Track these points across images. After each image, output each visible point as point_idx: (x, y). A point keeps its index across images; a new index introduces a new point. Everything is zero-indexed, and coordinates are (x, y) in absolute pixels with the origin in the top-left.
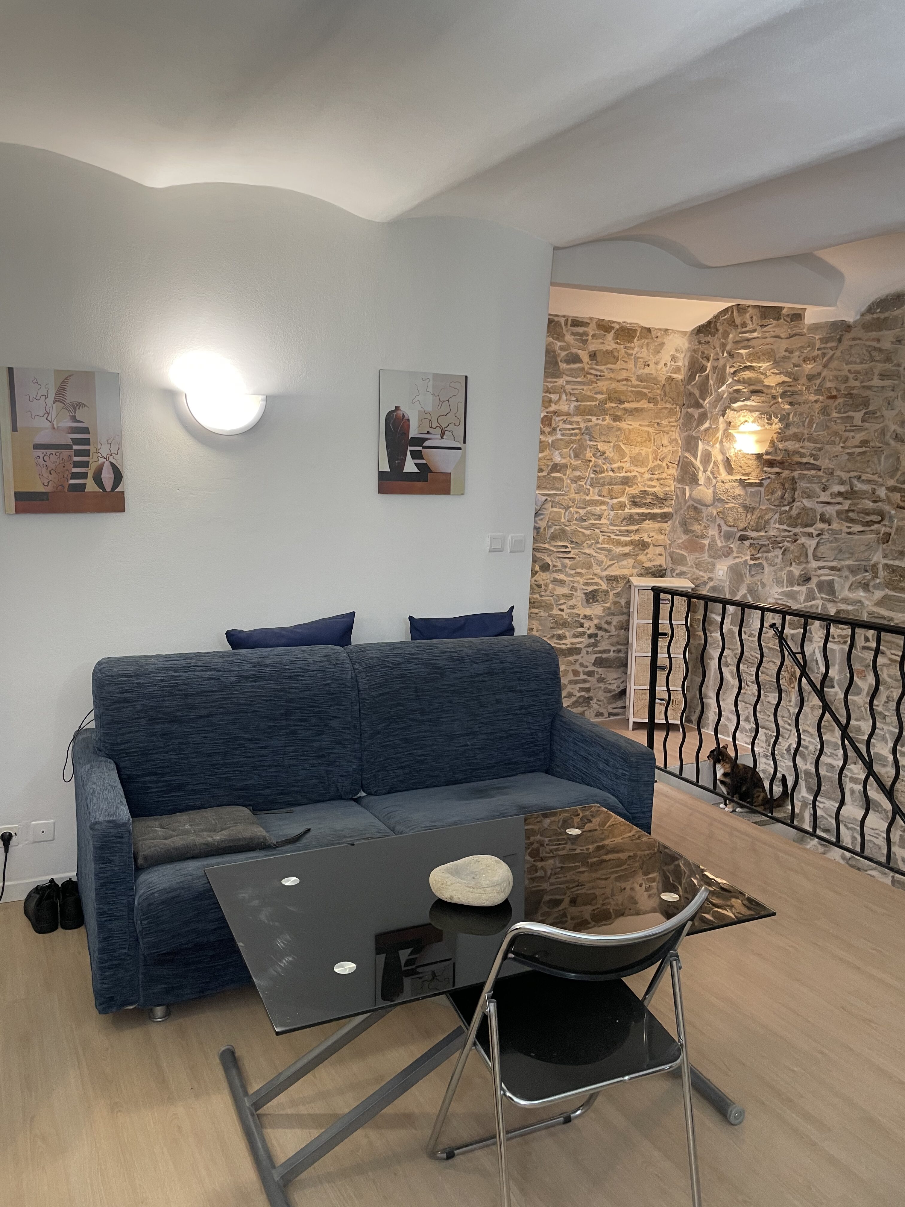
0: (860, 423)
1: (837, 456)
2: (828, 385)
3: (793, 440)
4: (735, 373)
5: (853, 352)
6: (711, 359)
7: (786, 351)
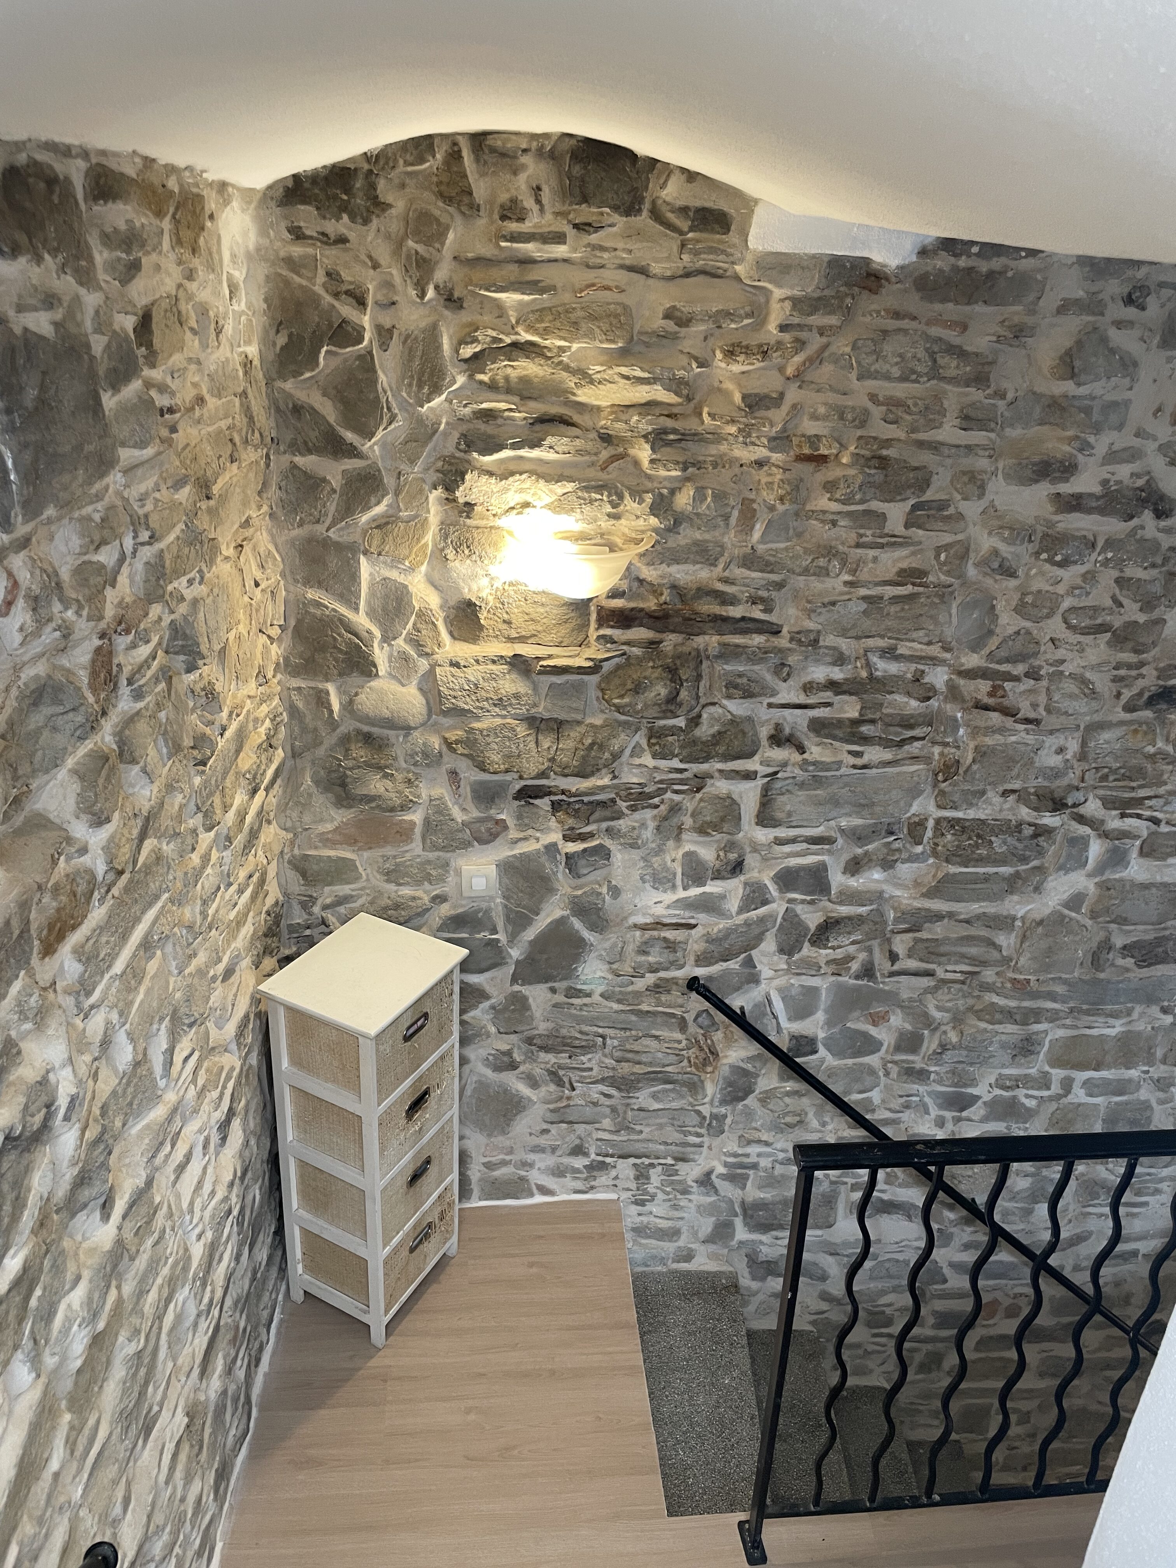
0: (900, 530)
1: (833, 604)
2: (810, 427)
3: (695, 563)
4: (476, 362)
5: (888, 348)
6: (370, 301)
7: (667, 316)
